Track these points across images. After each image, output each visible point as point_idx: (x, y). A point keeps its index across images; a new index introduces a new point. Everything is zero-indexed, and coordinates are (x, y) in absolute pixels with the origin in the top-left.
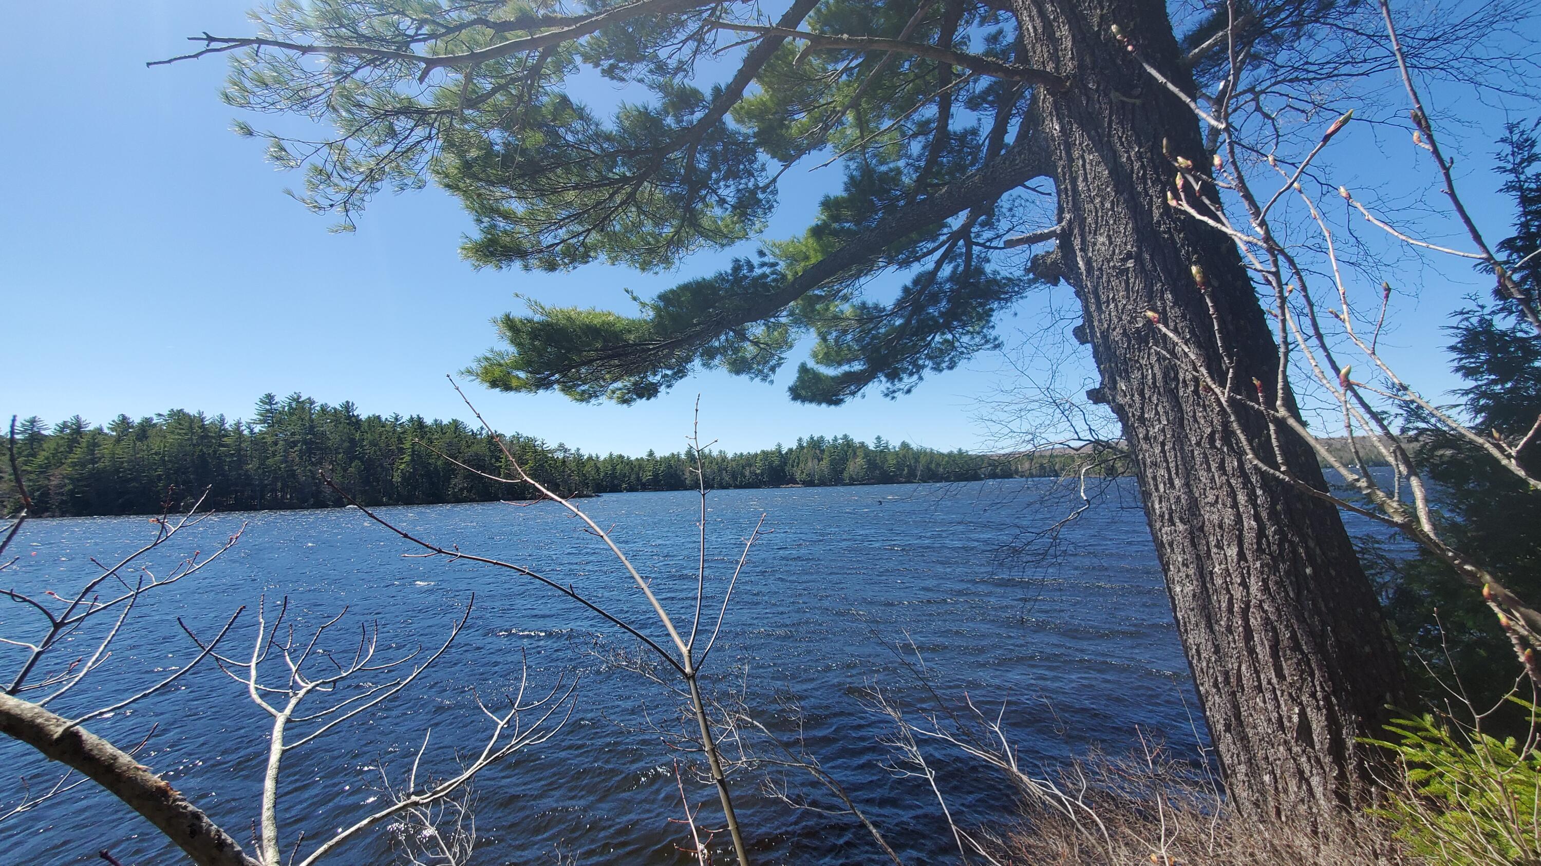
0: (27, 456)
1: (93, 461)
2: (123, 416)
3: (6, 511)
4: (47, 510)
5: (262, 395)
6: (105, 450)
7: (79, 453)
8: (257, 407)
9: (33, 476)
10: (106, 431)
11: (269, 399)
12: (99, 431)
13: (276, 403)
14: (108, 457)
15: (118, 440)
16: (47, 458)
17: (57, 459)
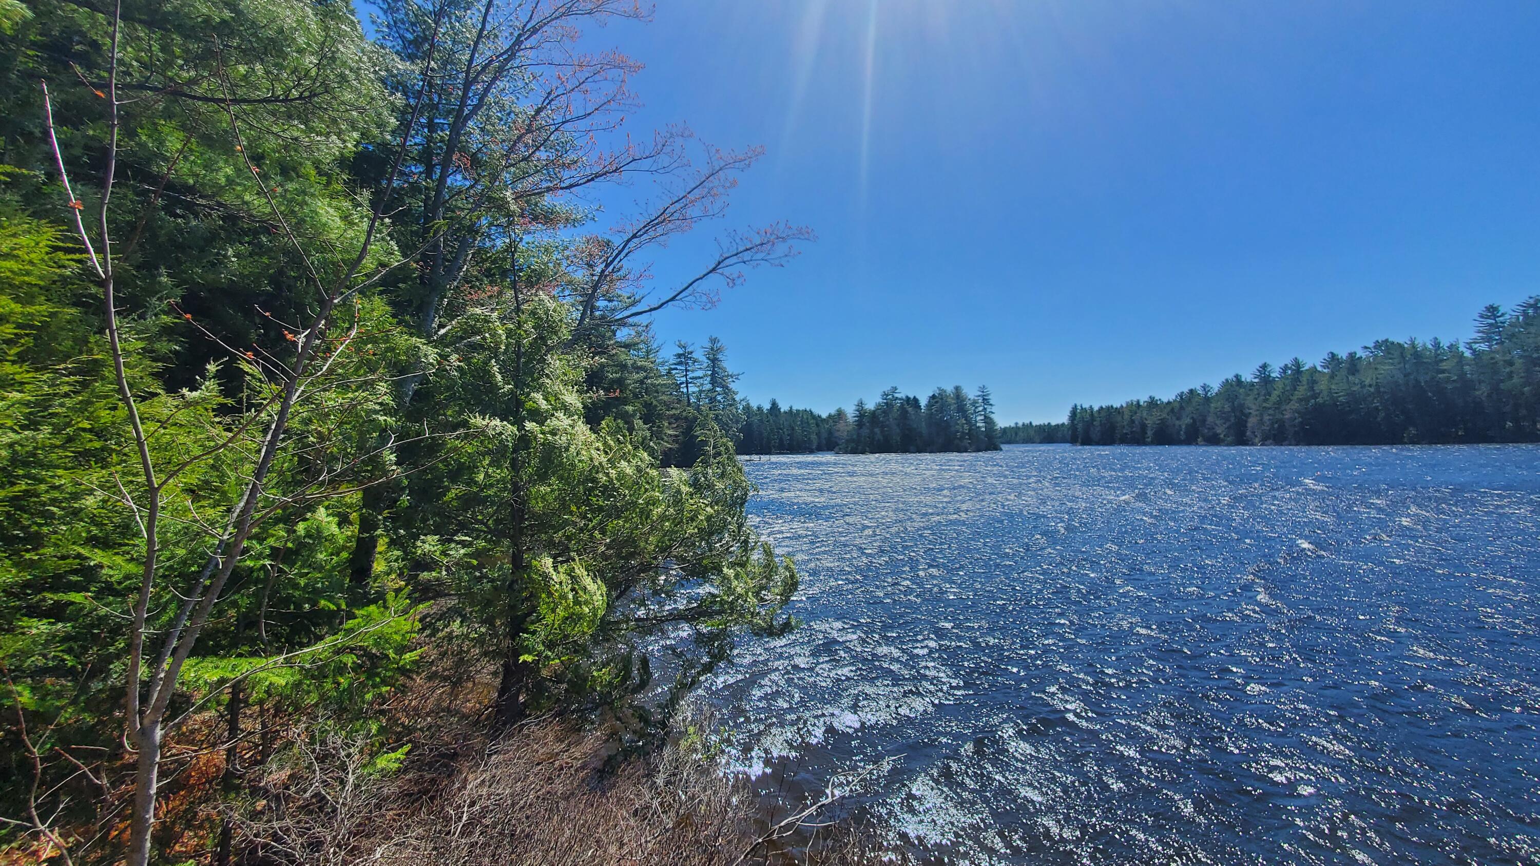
0: (1265, 395)
1: (1315, 396)
2: (1332, 353)
3: (1257, 440)
4: (1285, 439)
5: (1481, 308)
6: (1322, 385)
7: (1302, 391)
8: (1477, 324)
9: (1271, 412)
10: (1319, 369)
11: (1492, 310)
12: (1314, 370)
13: (1503, 315)
14: (1325, 393)
15: (1332, 376)
16: (1279, 396)
17: (1285, 399)
